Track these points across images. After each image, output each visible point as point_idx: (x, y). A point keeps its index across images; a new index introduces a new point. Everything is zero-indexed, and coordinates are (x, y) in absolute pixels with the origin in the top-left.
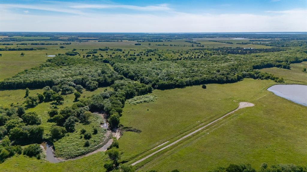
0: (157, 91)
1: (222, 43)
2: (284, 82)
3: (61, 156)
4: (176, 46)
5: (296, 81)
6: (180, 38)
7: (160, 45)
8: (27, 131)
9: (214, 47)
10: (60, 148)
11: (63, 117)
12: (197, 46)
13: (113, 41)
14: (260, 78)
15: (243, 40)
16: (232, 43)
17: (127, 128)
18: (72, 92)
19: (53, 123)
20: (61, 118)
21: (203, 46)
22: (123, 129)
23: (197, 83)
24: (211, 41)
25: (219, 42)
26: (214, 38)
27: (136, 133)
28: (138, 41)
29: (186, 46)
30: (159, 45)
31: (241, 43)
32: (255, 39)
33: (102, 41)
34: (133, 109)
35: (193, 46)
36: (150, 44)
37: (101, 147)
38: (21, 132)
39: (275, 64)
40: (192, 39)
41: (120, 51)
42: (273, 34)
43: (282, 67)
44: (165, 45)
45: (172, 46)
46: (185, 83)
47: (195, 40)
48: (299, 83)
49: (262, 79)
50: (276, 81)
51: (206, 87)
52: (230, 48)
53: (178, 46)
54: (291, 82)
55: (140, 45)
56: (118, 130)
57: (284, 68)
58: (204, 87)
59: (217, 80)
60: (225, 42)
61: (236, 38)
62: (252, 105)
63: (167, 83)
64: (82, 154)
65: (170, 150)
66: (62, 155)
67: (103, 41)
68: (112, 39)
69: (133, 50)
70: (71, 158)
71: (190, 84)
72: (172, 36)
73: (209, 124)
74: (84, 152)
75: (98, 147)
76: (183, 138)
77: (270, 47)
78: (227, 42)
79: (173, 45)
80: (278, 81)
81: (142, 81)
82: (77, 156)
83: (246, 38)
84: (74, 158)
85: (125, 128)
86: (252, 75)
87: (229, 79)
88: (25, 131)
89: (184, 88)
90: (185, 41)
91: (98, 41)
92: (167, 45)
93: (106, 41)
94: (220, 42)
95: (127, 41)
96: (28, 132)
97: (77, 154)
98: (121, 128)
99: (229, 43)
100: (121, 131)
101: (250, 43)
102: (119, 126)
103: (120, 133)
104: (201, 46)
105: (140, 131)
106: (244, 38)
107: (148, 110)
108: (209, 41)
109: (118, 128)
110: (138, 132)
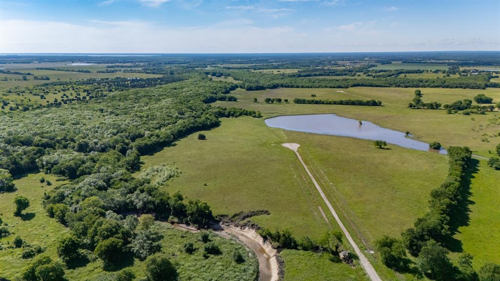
1: (68, 72)
2: (262, 116)
12: (36, 78)
14: (233, 115)
16: (89, 72)
17: (236, 215)
21: (48, 79)
22: (233, 219)
24: (41, 69)
25: (59, 70)
27: (264, 216)
29: (10, 81)
31: (105, 70)
35: (25, 79)
43: (227, 99)
48: (277, 114)
49: (236, 117)
50: (255, 117)
51: (205, 137)
52: (106, 79)
54: (267, 114)
56: (223, 224)
57: (229, 101)
58: (202, 137)
60: (73, 71)
61: (73, 62)
62: (297, 145)
78: (77, 70)
80: (257, 116)
94: (63, 70)
98: (226, 220)
99: (82, 71)
100: (233, 223)
101: (117, 71)
102: (217, 219)
103: (237, 226)
104: (44, 78)
105: (263, 211)
106: (88, 63)
107: (205, 185)
108: (37, 69)
109: (219, 221)
110: (261, 214)
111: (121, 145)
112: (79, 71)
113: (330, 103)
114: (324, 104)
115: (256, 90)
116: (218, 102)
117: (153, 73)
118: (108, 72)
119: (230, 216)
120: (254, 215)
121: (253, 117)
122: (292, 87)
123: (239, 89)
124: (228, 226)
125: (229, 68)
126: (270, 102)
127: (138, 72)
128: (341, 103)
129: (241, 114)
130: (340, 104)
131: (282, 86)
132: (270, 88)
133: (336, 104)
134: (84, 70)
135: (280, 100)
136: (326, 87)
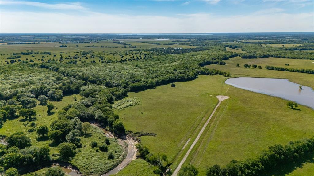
0: (132, 94)
1: (150, 44)
2: (231, 76)
3: (91, 174)
4: (108, 47)
5: (238, 75)
6: (104, 39)
7: (90, 47)
8: (30, 155)
9: (146, 48)
10: (84, 166)
11: (62, 132)
12: (130, 47)
13: (29, 43)
15: (166, 40)
16: (159, 44)
17: (137, 133)
18: (34, 104)
19: (46, 141)
20: (59, 134)
21: (136, 47)
22: (134, 135)
23: (164, 83)
24: (139, 42)
25: (146, 43)
26: (138, 39)
27: (153, 137)
28: (60, 43)
29: (118, 48)
30: (88, 47)
31: (168, 43)
32: (176, 40)
33: (13, 44)
34: (125, 114)
35: (125, 47)
36: (77, 46)
37: (126, 156)
38: (23, 157)
39: (213, 61)
40: (118, 40)
41: (48, 54)
42: (186, 35)
44: (96, 47)
45: (103, 47)
46: (155, 83)
47: (121, 41)
48: (242, 76)
49: (212, 75)
50: (225, 76)
51: (175, 86)
52: (163, 48)
53: (110, 47)
54: (236, 75)
55: (66, 47)
56: (128, 136)
57: (220, 64)
58: (174, 86)
59: (180, 78)
60: (152, 43)
61: (158, 39)
62: (227, 98)
63: (139, 85)
64: (113, 167)
65: (199, 146)
66: (92, 172)
67: (15, 44)
68: (24, 41)
69: (64, 53)
70: (104, 174)
71: (159, 84)
72: (92, 37)
73: (210, 118)
74: (113, 164)
75: (123, 157)
76: (200, 133)
77: (195, 47)
78: (154, 43)
79: (105, 46)
80: (226, 76)
81: (108, 85)
82: (109, 170)
83: (167, 39)
84: (107, 173)
85: (135, 133)
86: (204, 71)
87: (189, 77)
88: (28, 156)
89: (155, 88)
90: (113, 43)
91: (8, 44)
92: (98, 47)
93: (18, 44)
94: (148, 43)
95: (46, 43)
96: (32, 156)
97: (109, 168)
98: (130, 134)
99: (156, 44)
100: (132, 137)
101: (174, 44)
102: (126, 133)
103: (134, 140)
104: (134, 47)
105: (154, 134)
106: (165, 39)
107: (142, 113)
108: (137, 42)
109: (127, 134)
110: (153, 135)
111: (124, 85)
112: (155, 44)
113: (294, 71)
114: (288, 71)
115: (249, 58)
116: (213, 65)
117: (194, 46)
118: (169, 45)
119: (133, 133)
120: (148, 135)
121: (224, 76)
122: (279, 57)
123: (238, 57)
124: (130, 138)
125: (248, 43)
126: (248, 67)
127: (186, 45)
128: (303, 71)
129: (216, 74)
130: (301, 72)
131: (272, 56)
132: (261, 57)
133: (298, 72)
134: (158, 43)
135: (255, 66)
136: (308, 58)
